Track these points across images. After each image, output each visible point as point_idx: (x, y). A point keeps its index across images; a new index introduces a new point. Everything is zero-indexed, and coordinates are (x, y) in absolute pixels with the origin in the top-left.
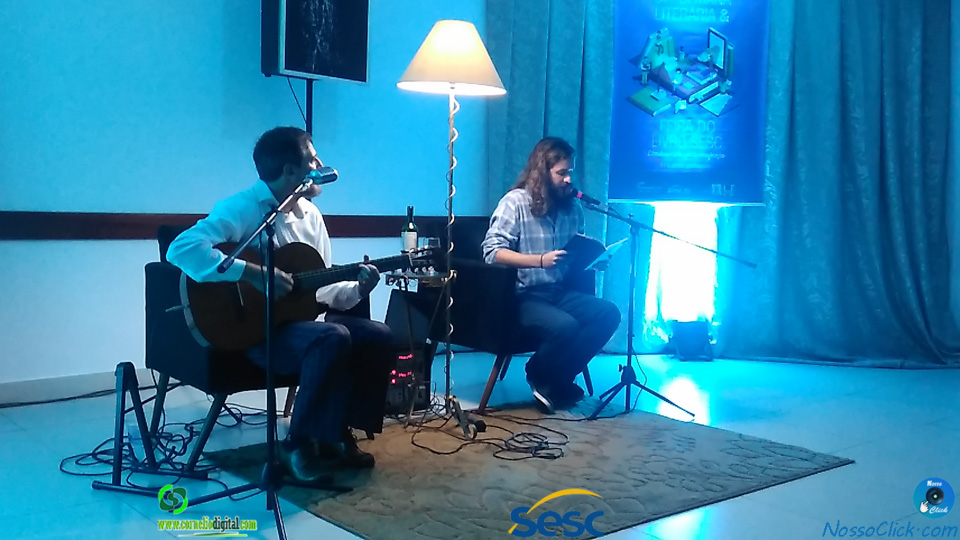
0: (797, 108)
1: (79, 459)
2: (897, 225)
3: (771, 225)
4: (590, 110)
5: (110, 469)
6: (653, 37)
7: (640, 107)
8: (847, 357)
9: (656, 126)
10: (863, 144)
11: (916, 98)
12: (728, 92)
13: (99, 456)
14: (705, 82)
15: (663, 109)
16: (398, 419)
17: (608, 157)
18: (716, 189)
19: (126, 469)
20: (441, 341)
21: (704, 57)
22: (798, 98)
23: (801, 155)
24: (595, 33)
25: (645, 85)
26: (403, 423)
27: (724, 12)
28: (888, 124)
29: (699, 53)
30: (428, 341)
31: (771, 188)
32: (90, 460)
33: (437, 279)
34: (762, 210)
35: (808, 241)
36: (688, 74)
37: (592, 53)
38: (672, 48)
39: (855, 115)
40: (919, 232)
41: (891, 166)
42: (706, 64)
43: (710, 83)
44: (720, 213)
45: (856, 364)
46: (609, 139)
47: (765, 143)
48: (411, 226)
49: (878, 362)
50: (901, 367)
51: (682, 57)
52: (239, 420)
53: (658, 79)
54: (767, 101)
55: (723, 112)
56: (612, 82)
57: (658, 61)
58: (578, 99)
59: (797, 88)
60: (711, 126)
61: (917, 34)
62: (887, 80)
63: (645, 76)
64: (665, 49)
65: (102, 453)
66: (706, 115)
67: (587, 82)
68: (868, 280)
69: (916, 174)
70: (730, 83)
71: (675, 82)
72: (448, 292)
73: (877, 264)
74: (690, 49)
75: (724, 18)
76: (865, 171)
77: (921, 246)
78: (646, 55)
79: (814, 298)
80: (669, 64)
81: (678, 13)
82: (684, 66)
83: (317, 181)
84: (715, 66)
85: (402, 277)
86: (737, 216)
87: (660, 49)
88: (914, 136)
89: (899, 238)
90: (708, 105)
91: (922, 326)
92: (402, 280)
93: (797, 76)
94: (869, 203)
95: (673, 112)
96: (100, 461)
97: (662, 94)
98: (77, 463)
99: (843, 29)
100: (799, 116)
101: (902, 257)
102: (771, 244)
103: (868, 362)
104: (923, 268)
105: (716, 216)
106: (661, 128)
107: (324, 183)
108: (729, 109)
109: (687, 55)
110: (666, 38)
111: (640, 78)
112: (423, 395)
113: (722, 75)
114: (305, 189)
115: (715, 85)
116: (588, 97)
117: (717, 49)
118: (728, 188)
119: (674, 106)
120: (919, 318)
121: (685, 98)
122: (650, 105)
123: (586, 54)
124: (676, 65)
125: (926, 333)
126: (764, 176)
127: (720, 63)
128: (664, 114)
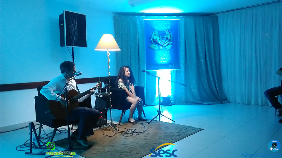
0: (187, 47)
1: (21, 146)
2: (210, 72)
3: (183, 74)
4: (140, 50)
5: (29, 148)
6: (153, 32)
7: (152, 49)
8: (201, 103)
9: (156, 53)
10: (201, 55)
11: (212, 43)
12: (171, 44)
13: (26, 145)
14: (166, 42)
15: (157, 49)
16: (99, 128)
17: (145, 60)
18: (170, 66)
19: (33, 148)
20: (109, 108)
21: (165, 37)
22: (186, 45)
23: (188, 58)
24: (140, 32)
25: (152, 43)
26: (101, 129)
27: (169, 26)
28: (207, 50)
29: (164, 36)
30: (106, 108)
31: (182, 65)
32: (24, 146)
33: (107, 94)
34: (180, 71)
35: (191, 77)
36: (162, 40)
37: (140, 37)
38: (158, 35)
39: (199, 48)
40: (215, 73)
41: (208, 59)
42: (166, 38)
43: (167, 42)
44: (171, 71)
45: (203, 104)
46: (145, 56)
47: (180, 55)
49: (208, 103)
50: (213, 104)
51: (160, 37)
52: (60, 132)
53: (155, 42)
54: (180, 46)
55: (170, 49)
56: (145, 43)
57: (155, 38)
58: (137, 47)
59: (186, 43)
60: (168, 52)
61: (211, 29)
62: (205, 40)
63: (152, 41)
64: (156, 35)
65: (27, 144)
66: (167, 50)
67: (139, 43)
68: (205, 85)
69: (213, 61)
70: (171, 42)
71: (159, 42)
73: (206, 81)
74: (162, 35)
75: (169, 28)
76: (202, 61)
77: (215, 76)
78: (152, 36)
79: (193, 90)
80: (157, 38)
81: (159, 27)
82: (161, 39)
83: (77, 75)
84: (168, 38)
86: (175, 72)
87: (155, 35)
88: (213, 52)
89: (211, 75)
90: (167, 47)
91: (217, 94)
92: (99, 95)
93: (186, 40)
94: (203, 67)
95: (159, 49)
96: (27, 146)
97: (157, 45)
98: (20, 147)
99: (195, 29)
100: (187, 49)
101: (212, 79)
102: (183, 78)
103: (206, 103)
104: (216, 81)
105: (170, 72)
106: (157, 53)
108: (172, 48)
109: (161, 36)
110: (156, 33)
111: (151, 42)
112: (105, 121)
113: (170, 41)
115: (168, 43)
116: (139, 46)
117: (168, 35)
118: (173, 66)
119: (159, 48)
120: (216, 93)
121: (162, 46)
122: (154, 48)
123: (139, 37)
124: (159, 39)
125: (218, 96)
126: (180, 63)
127: (169, 38)
128: (157, 50)
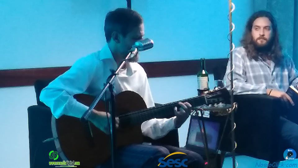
20: (227, 151)
30: (219, 152)
33: (224, 110)
48: (204, 72)
72: (232, 119)
83: (140, 49)
85: (199, 110)
92: (199, 112)
107: (145, 50)
114: (132, 56)
